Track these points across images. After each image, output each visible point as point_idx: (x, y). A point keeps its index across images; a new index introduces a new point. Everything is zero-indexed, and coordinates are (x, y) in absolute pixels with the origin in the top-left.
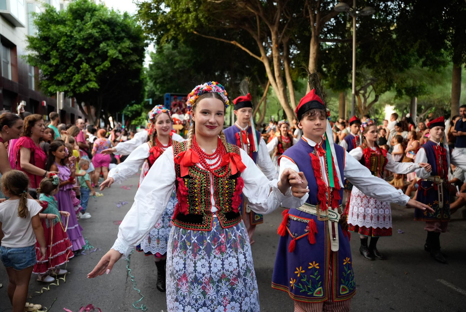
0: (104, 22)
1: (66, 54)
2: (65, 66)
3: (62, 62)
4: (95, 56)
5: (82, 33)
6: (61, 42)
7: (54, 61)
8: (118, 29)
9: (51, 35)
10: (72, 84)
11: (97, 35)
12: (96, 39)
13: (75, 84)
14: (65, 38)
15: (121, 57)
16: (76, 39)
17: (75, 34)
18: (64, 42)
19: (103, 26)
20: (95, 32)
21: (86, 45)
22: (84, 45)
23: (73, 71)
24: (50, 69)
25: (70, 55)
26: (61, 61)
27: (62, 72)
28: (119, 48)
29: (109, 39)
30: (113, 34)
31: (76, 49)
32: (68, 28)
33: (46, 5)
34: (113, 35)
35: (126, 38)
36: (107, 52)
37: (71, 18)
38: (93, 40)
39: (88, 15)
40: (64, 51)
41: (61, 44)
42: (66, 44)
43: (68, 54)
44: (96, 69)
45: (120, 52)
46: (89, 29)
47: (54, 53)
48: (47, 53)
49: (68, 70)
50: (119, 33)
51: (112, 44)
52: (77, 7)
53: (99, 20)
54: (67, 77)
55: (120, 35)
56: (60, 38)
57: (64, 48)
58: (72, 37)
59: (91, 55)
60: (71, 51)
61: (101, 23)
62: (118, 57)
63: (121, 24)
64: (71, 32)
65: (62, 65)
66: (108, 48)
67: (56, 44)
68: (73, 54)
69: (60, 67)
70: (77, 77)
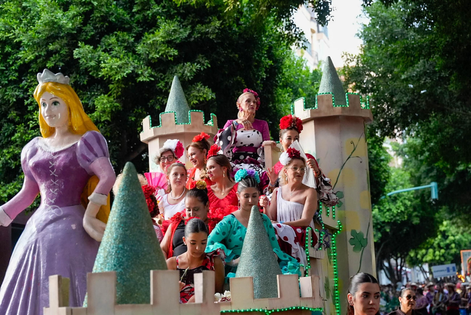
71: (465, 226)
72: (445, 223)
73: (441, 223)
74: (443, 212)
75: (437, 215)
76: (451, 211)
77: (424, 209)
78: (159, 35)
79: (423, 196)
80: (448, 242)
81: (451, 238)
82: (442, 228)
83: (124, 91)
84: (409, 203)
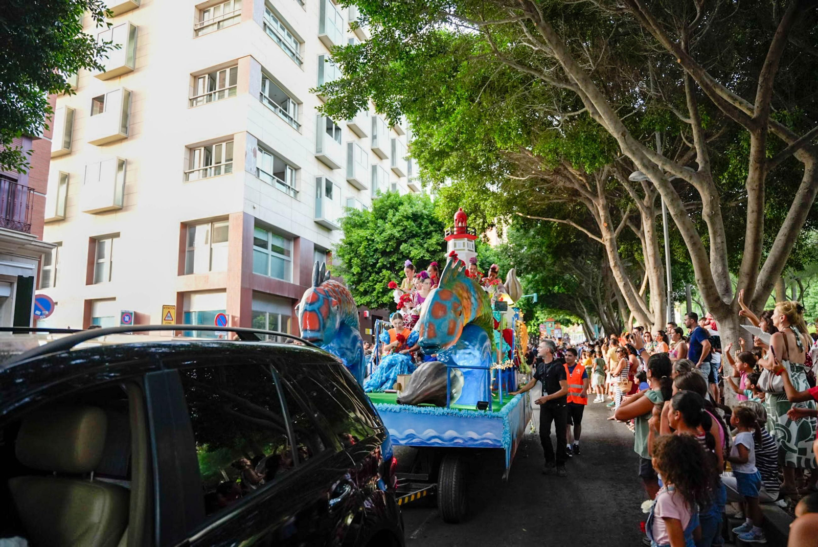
0: (408, 218)
1: (368, 260)
2: (368, 273)
3: (364, 268)
4: (398, 259)
5: (384, 234)
6: (361, 248)
7: (356, 270)
8: (425, 222)
9: (354, 241)
10: (375, 293)
11: (397, 235)
12: (397, 239)
13: (378, 293)
14: (366, 243)
15: (427, 257)
16: (378, 243)
17: (377, 238)
18: (365, 248)
19: (405, 223)
20: (396, 232)
21: (389, 247)
22: (387, 247)
23: (375, 279)
24: (352, 279)
25: (371, 261)
26: (362, 269)
27: (365, 281)
28: (425, 246)
29: (414, 236)
30: (420, 228)
31: (379, 252)
32: (368, 232)
33: (348, 209)
34: (420, 231)
35: (436, 231)
36: (410, 252)
37: (373, 219)
38: (395, 241)
39: (391, 212)
40: (365, 256)
41: (361, 250)
42: (367, 250)
43: (370, 260)
44: (400, 274)
45: (428, 251)
46: (390, 230)
47: (355, 261)
48: (350, 260)
49: (370, 278)
50: (427, 227)
51: (417, 242)
52: (380, 204)
53: (401, 217)
54: (371, 286)
55: (428, 230)
56: (361, 243)
57: (364, 254)
58: (373, 241)
59: (394, 258)
60: (374, 255)
61: (404, 219)
62: (424, 256)
63: (428, 216)
64: (372, 235)
65: (365, 273)
66: (411, 248)
67: (357, 251)
68: (375, 259)
69: (363, 275)
70: (379, 287)
71: (548, 315)
72: (538, 312)
73: (536, 313)
74: (538, 307)
75: (534, 309)
76: (542, 307)
77: (528, 305)
78: (433, 241)
79: (529, 300)
80: (539, 322)
81: (541, 320)
82: (536, 315)
83: (418, 262)
84: (522, 303)
